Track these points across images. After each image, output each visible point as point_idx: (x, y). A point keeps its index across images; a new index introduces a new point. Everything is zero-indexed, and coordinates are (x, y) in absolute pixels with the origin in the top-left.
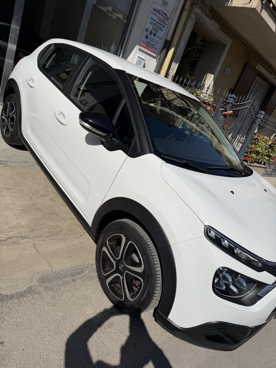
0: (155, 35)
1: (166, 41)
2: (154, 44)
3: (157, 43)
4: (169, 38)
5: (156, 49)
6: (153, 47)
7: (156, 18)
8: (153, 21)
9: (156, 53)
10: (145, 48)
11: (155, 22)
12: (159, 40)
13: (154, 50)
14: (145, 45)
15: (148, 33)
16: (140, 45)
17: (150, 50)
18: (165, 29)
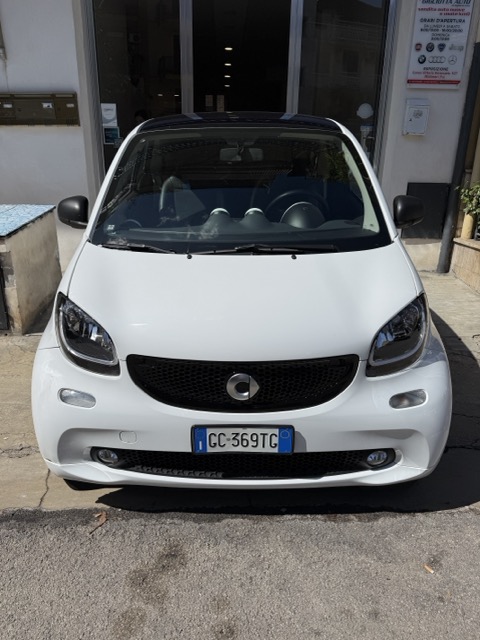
0: (442, 47)
1: (478, 46)
2: (445, 66)
3: (453, 61)
5: (454, 73)
6: (444, 71)
7: (435, 15)
8: (429, 23)
9: (457, 82)
10: (423, 82)
11: (435, 23)
12: (455, 53)
13: (448, 78)
14: (421, 77)
15: (423, 51)
16: (409, 82)
17: (439, 82)
18: (465, 27)
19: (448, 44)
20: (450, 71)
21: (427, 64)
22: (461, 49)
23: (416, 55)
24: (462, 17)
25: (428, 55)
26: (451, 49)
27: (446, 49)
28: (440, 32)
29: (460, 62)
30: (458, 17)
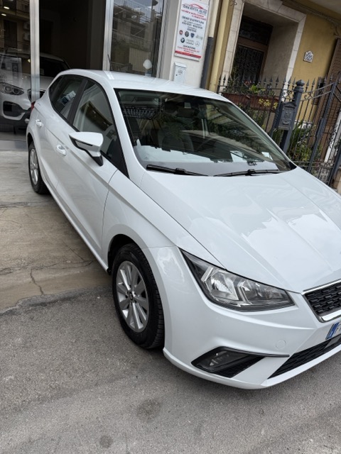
0: (193, 35)
1: (209, 39)
2: (194, 46)
3: (198, 44)
4: (212, 35)
5: (198, 52)
6: (194, 50)
7: (189, 16)
8: (186, 20)
9: (199, 57)
10: (183, 54)
11: (189, 21)
13: (195, 53)
14: (182, 51)
15: (184, 36)
16: (176, 52)
17: (191, 55)
18: (204, 26)
19: (196, 34)
20: (196, 50)
21: (185, 43)
22: (201, 38)
23: (179, 37)
24: (203, 21)
25: (186, 38)
26: (197, 37)
27: (195, 37)
28: (192, 27)
29: (201, 46)
30: (201, 20)
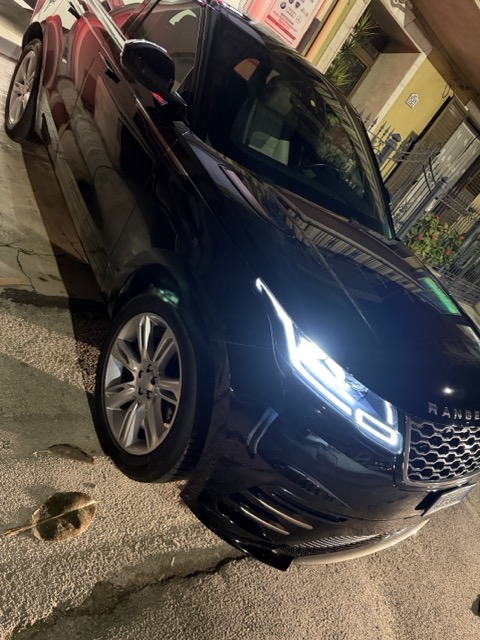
0: (298, 5)
1: (315, 21)
2: (293, 20)
3: (299, 20)
4: (320, 18)
5: (295, 31)
9: (294, 38)
10: (277, 24)
12: (303, 15)
13: (291, 31)
14: (277, 19)
16: (269, 17)
17: (285, 31)
19: (302, 5)
20: (294, 26)
21: (284, 11)
22: (307, 15)
25: (288, 4)
26: (302, 10)
27: (300, 8)
29: (302, 24)
